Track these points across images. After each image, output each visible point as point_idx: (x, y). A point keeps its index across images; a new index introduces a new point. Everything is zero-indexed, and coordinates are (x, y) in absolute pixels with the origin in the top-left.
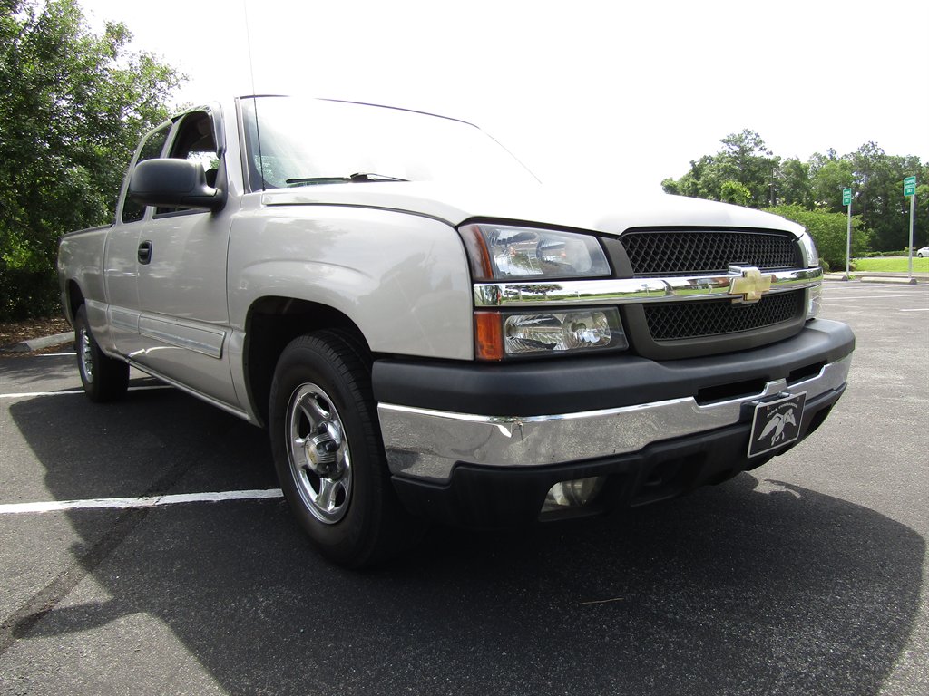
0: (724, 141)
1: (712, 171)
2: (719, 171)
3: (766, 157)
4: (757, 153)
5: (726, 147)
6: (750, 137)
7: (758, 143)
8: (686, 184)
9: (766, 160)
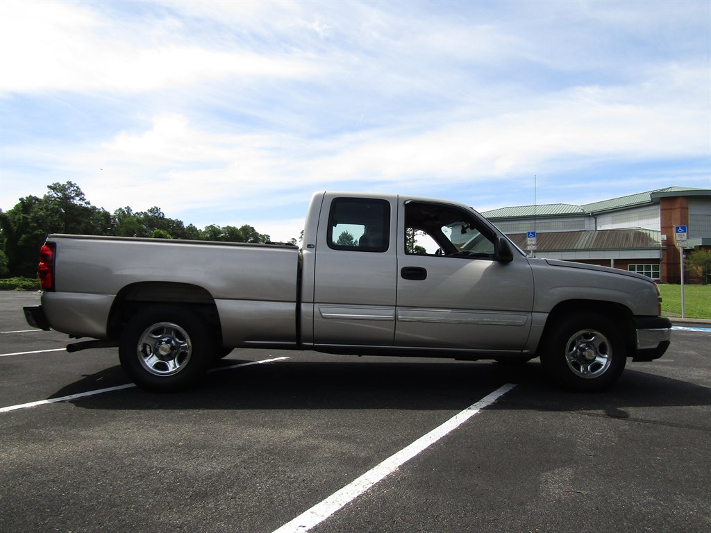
0: (50, 187)
1: (42, 209)
2: (47, 211)
3: (84, 205)
4: (77, 201)
5: (52, 193)
6: (72, 189)
7: (79, 193)
8: (17, 217)
9: (84, 207)
